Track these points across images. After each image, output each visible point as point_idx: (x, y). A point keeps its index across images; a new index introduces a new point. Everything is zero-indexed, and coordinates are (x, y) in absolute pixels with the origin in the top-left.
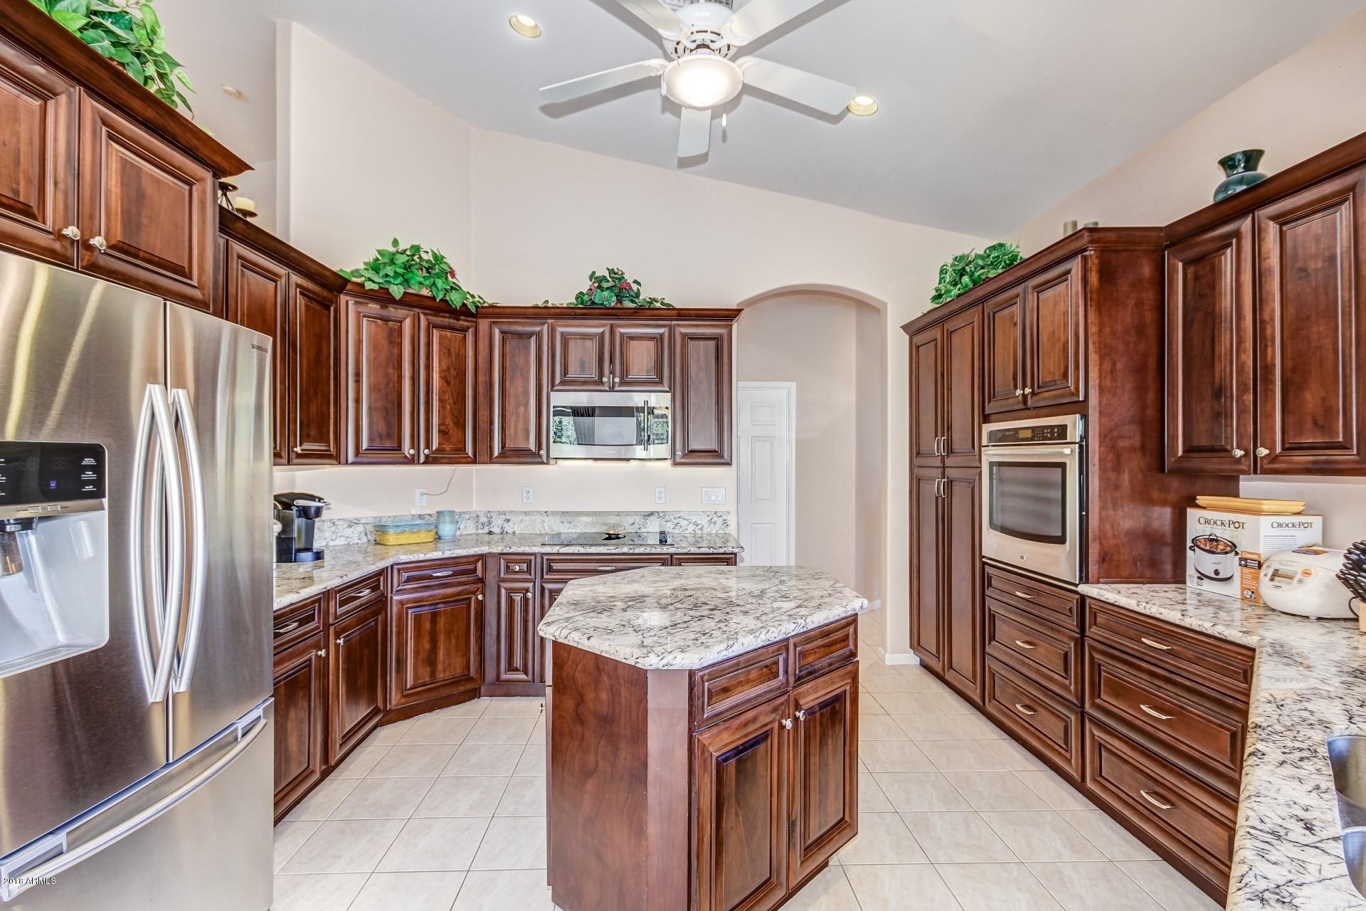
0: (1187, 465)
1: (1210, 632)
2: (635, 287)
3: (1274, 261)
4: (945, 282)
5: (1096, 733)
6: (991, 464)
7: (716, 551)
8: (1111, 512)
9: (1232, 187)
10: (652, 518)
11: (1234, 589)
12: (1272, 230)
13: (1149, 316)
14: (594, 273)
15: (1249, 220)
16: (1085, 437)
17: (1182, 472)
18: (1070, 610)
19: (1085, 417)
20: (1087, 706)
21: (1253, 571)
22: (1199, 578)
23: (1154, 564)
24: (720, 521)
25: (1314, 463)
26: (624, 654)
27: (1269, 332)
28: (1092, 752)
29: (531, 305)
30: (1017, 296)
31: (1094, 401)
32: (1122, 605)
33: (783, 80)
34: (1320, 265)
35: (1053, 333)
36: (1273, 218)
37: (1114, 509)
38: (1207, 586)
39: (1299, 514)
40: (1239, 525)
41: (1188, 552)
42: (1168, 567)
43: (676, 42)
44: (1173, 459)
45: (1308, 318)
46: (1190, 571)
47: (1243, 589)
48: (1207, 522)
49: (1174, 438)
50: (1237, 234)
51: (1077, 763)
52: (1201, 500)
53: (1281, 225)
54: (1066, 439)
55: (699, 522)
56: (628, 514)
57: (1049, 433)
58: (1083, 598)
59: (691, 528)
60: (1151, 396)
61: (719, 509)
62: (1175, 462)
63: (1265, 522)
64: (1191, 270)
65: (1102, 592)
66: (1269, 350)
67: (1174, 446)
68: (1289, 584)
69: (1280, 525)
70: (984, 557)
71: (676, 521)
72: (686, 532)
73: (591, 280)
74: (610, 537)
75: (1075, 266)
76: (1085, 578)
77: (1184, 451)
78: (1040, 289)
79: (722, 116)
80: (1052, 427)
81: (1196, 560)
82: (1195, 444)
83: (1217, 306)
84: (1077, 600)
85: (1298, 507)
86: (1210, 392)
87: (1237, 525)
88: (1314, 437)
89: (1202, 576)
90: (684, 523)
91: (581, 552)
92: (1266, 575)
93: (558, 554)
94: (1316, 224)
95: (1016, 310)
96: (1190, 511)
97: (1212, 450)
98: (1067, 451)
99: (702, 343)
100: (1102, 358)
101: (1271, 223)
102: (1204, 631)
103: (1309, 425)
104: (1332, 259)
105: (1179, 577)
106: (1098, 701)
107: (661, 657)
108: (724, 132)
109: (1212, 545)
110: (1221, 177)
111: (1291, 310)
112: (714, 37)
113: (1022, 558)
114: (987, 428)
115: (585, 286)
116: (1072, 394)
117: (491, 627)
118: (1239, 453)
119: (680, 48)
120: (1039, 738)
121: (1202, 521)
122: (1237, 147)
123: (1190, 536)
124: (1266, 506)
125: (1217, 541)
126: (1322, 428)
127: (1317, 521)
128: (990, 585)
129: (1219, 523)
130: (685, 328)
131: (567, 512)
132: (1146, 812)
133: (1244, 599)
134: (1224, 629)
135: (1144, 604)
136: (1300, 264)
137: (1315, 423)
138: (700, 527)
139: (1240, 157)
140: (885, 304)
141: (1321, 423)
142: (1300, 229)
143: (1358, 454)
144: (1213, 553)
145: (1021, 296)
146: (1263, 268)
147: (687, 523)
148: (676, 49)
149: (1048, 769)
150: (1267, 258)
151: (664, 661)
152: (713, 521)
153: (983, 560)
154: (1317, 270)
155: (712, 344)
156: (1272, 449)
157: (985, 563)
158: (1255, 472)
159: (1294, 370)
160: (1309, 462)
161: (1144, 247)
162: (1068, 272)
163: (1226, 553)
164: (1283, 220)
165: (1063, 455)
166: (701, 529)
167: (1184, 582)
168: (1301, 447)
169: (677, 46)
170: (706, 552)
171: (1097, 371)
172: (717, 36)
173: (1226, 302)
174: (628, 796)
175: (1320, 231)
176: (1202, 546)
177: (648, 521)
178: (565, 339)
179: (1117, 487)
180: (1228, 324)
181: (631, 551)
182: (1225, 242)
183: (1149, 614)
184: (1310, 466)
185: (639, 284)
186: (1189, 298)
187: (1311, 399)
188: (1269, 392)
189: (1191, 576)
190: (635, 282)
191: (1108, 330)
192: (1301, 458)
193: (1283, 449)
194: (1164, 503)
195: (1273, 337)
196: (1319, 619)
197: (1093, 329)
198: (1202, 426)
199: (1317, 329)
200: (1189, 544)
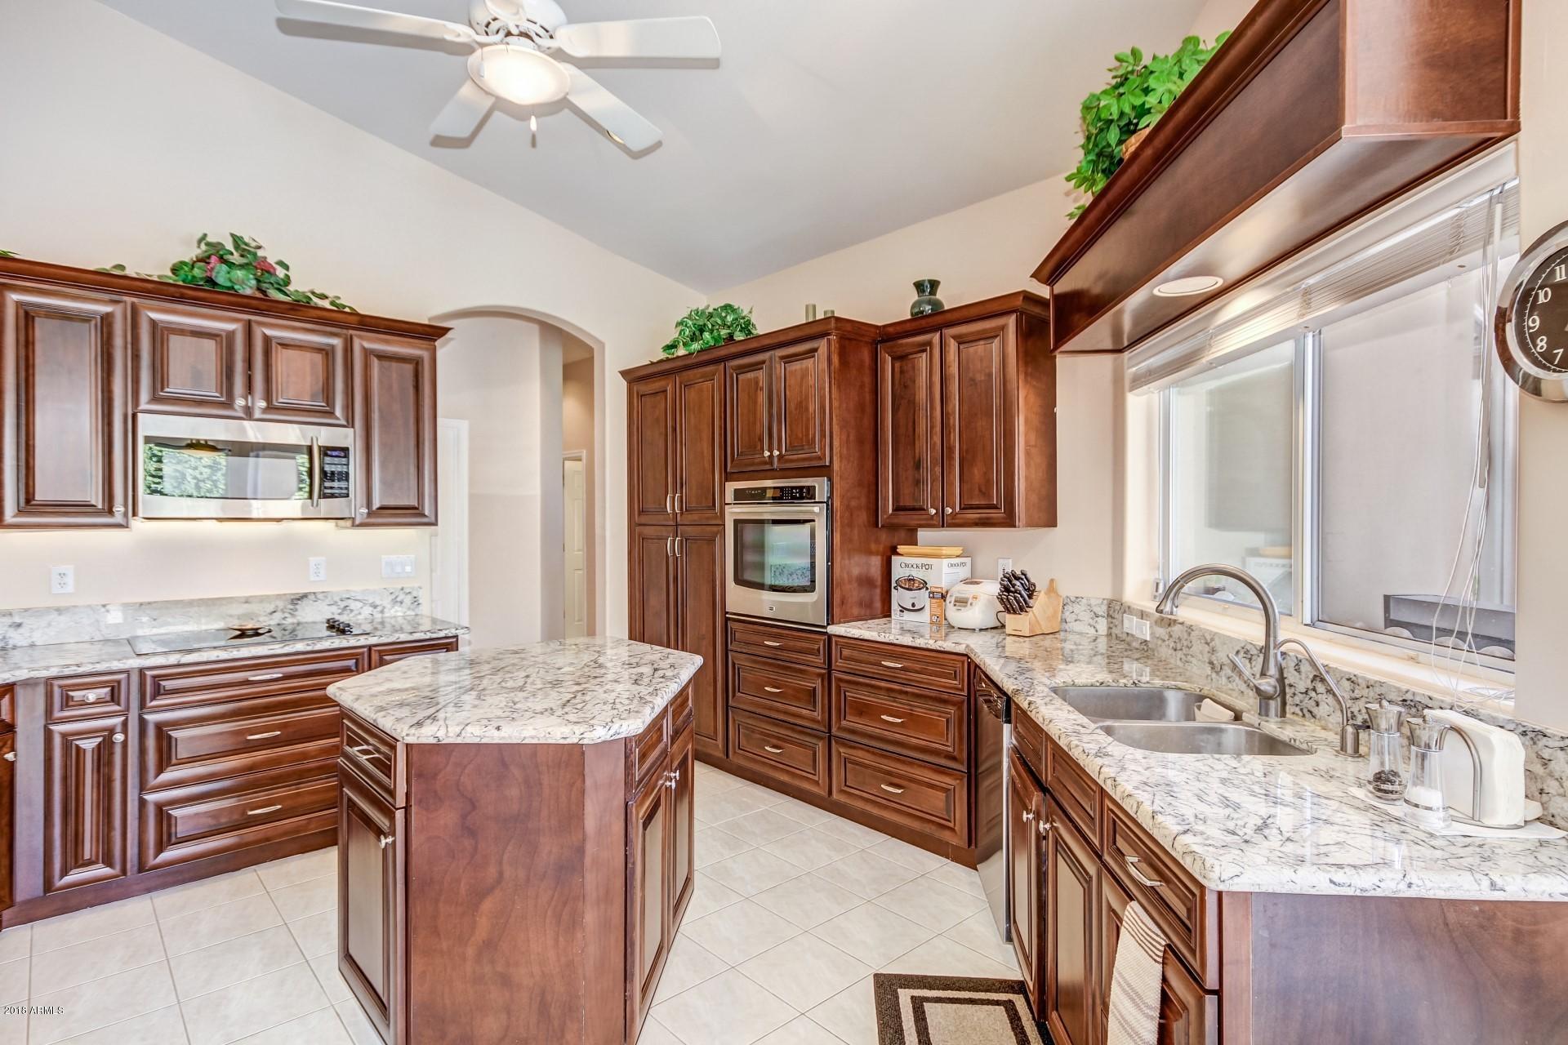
0: (896, 521)
1: (933, 647)
2: (281, 273)
3: (954, 369)
4: (684, 333)
5: (842, 750)
6: (737, 522)
7: (434, 636)
8: (847, 562)
9: (923, 305)
10: (305, 601)
11: (925, 617)
12: (953, 345)
13: (868, 397)
14: (205, 235)
15: (938, 334)
16: (831, 497)
17: (891, 527)
18: (819, 650)
19: (830, 479)
20: (834, 730)
21: (938, 601)
22: (901, 611)
23: (869, 605)
24: (408, 600)
25: (980, 519)
26: (561, 734)
27: (951, 421)
28: (839, 768)
29: (92, 269)
30: (764, 362)
31: (836, 466)
32: (866, 638)
33: (597, 100)
34: (983, 378)
35: (801, 402)
36: (954, 337)
37: (849, 559)
38: (907, 616)
39: (958, 556)
40: (928, 567)
41: (893, 589)
42: (878, 605)
43: (493, 17)
44: (885, 516)
45: (976, 414)
46: (895, 607)
47: (931, 616)
48: (907, 566)
49: (886, 499)
50: (930, 343)
51: (824, 782)
52: (901, 549)
53: (959, 344)
54: (815, 499)
55: (378, 603)
56: (262, 599)
57: (797, 493)
58: (830, 637)
59: (367, 610)
60: (869, 464)
61: (408, 585)
62: (888, 518)
63: (946, 562)
64: (897, 365)
65: (848, 630)
66: (952, 435)
67: (886, 506)
68: (965, 606)
69: (952, 565)
70: (727, 613)
71: (342, 604)
72: (359, 617)
73: (199, 247)
74: (243, 634)
75: (822, 345)
76: (831, 620)
77: (893, 510)
78: (788, 359)
79: (529, 119)
80: (801, 488)
81: (899, 597)
82: (902, 504)
83: (917, 397)
84: (824, 641)
85: (958, 551)
86: (912, 463)
87: (927, 567)
88: (979, 501)
89: (903, 609)
90: (354, 605)
91: (221, 658)
92: (950, 602)
93: (179, 665)
94: (979, 348)
95: (761, 375)
96: (894, 558)
97: (914, 509)
98: (816, 509)
99: (394, 365)
100: (841, 428)
101: (952, 340)
102: (929, 647)
103: (977, 492)
104: (990, 375)
105: (887, 613)
106: (844, 723)
107: (608, 727)
108: (534, 137)
109: (911, 584)
110: (915, 297)
111: (966, 407)
112: (542, 32)
113: (771, 609)
114: (731, 487)
115: (191, 253)
116: (819, 458)
117: (30, 803)
118: (933, 511)
119: (494, 26)
120: (788, 772)
121: (903, 565)
122: (925, 276)
123: (894, 578)
124: (946, 551)
125: (913, 580)
126: (984, 494)
127: (968, 560)
128: (734, 639)
129: (915, 566)
130: (364, 342)
131: (149, 603)
132: (884, 802)
133: (932, 623)
134: (943, 643)
135: (883, 634)
136: (971, 375)
137: (980, 491)
138: (379, 609)
139: (927, 284)
140: (602, 345)
141: (984, 490)
142: (971, 350)
143: (1004, 513)
144: (911, 590)
145: (767, 363)
146: (947, 373)
147: (359, 605)
148: (487, 25)
149: (791, 799)
150: (949, 367)
151: (612, 732)
152: (398, 599)
153: (727, 616)
154: (981, 381)
155: (409, 368)
156: (953, 508)
157: (727, 619)
158: (943, 526)
159: (967, 451)
160: (976, 518)
161: (866, 339)
162: (815, 350)
163: (920, 589)
164: (961, 340)
165: (812, 512)
166: (382, 612)
167: (890, 616)
168: (972, 507)
169: (491, 21)
170: (422, 638)
171: (838, 440)
172: (545, 32)
173: (922, 395)
174: (553, 896)
175: (983, 354)
176: (903, 585)
177: (297, 607)
178: (160, 334)
179: (851, 541)
180: (924, 411)
181: (309, 648)
182: (924, 347)
183: (888, 641)
184: (977, 521)
185: (287, 268)
186: (897, 387)
187: (977, 473)
188: (951, 466)
189: (894, 610)
190: (281, 264)
191: (845, 405)
192: (973, 515)
193: (960, 509)
194: (877, 553)
195: (955, 425)
196: (981, 630)
197: (835, 404)
198: (906, 490)
199: (981, 424)
200: (894, 584)
